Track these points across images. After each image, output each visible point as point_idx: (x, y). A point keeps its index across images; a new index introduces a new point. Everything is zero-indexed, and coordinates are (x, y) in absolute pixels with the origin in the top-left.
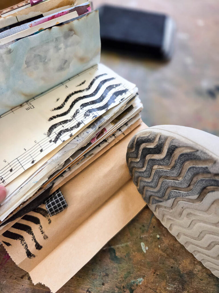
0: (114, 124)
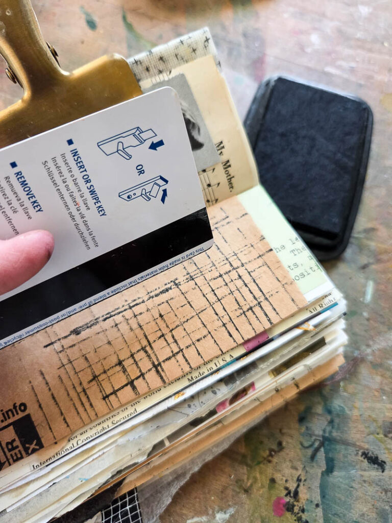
0: (274, 374)
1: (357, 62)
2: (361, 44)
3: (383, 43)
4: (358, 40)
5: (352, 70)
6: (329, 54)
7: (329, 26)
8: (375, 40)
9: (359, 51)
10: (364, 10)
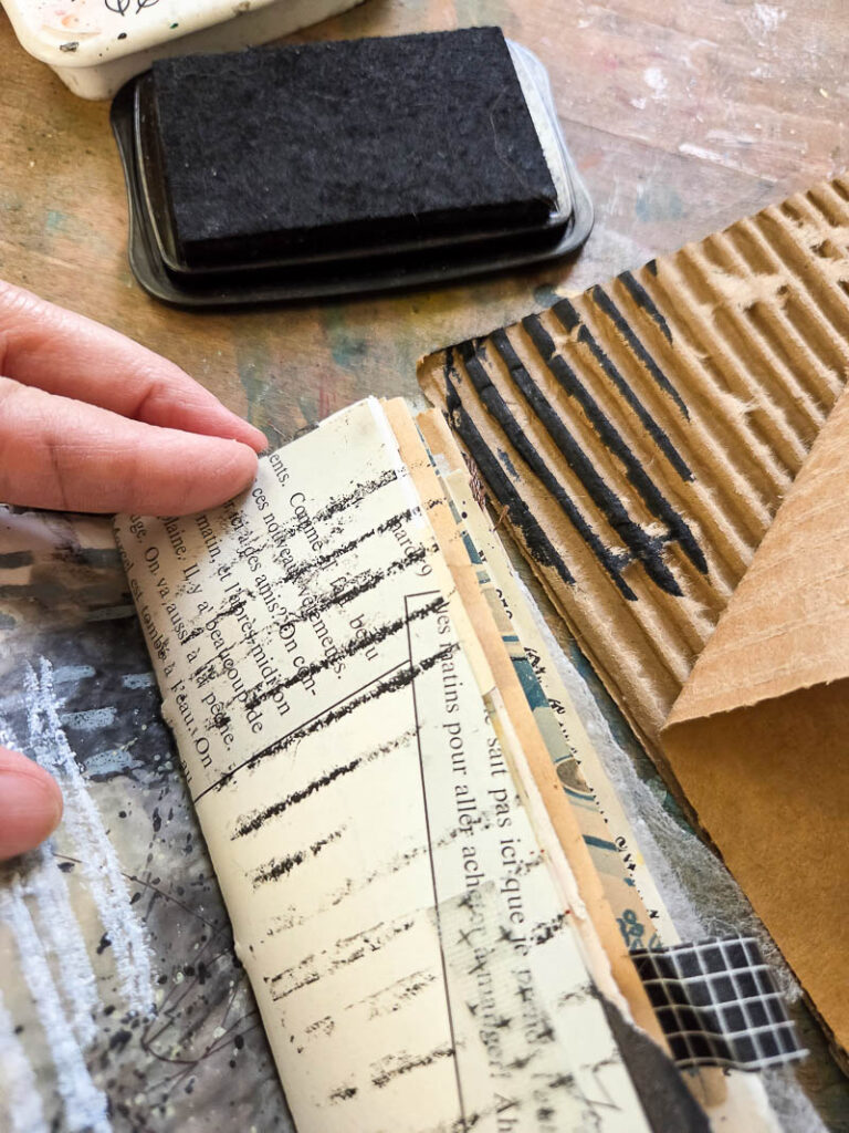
1: (759, 131)
2: (764, 92)
3: (816, 90)
4: (759, 81)
5: (746, 151)
6: (690, 113)
7: (687, 51)
8: (797, 83)
9: (761, 107)
10: (769, 16)
